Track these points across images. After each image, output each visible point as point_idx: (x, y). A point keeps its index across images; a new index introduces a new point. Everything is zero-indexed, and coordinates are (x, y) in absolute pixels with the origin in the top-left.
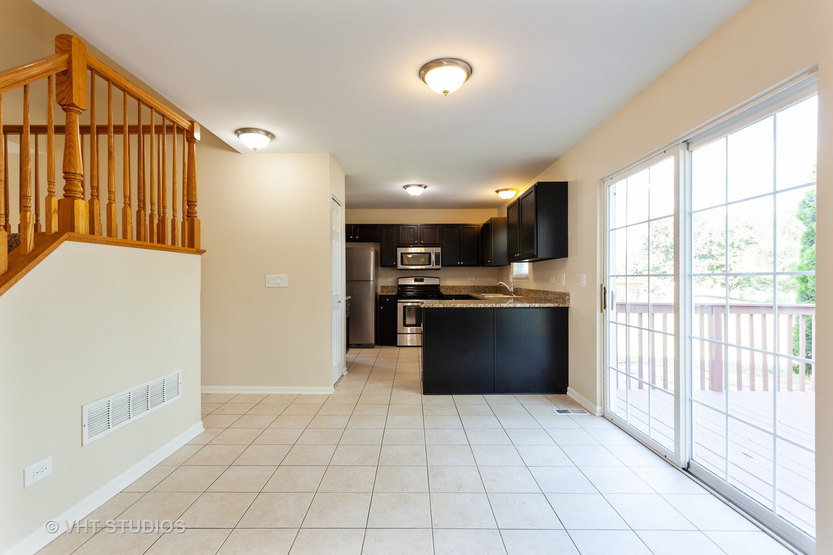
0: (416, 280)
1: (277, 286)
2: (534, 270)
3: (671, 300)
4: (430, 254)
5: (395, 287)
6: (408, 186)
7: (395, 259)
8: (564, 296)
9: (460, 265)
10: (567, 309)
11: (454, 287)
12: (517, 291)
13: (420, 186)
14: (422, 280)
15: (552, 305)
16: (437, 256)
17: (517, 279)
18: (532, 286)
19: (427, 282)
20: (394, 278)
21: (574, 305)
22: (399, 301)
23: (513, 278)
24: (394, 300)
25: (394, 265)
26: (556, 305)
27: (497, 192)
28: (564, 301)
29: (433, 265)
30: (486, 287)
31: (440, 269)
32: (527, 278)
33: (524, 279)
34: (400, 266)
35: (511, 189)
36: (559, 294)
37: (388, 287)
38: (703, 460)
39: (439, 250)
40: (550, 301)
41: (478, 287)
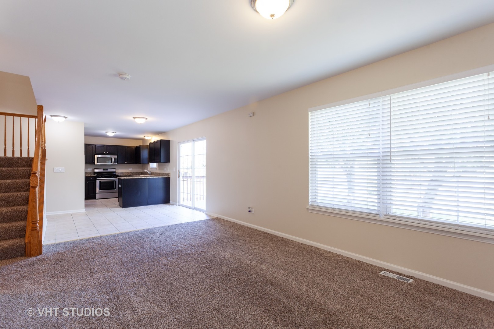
0: (103, 170)
1: (59, 172)
2: (159, 166)
3: (191, 176)
4: (112, 158)
5: (92, 173)
6: (107, 132)
7: (93, 160)
8: (169, 174)
9: (126, 163)
10: (169, 178)
11: (122, 172)
12: (152, 174)
13: (113, 132)
14: (107, 170)
15: (165, 177)
16: (115, 159)
17: (152, 169)
18: (158, 171)
19: (109, 170)
20: (91, 169)
21: (172, 177)
22: (97, 179)
23: (150, 169)
24: (95, 179)
25: (93, 163)
26: (166, 177)
27: (144, 136)
28: (169, 176)
29: (113, 163)
30: (137, 172)
31: (116, 165)
32: (156, 169)
33: (155, 169)
34: (96, 163)
35: (150, 136)
36: (167, 173)
37: (88, 173)
38: (196, 206)
39: (116, 157)
40: (164, 176)
41: (134, 172)
